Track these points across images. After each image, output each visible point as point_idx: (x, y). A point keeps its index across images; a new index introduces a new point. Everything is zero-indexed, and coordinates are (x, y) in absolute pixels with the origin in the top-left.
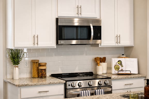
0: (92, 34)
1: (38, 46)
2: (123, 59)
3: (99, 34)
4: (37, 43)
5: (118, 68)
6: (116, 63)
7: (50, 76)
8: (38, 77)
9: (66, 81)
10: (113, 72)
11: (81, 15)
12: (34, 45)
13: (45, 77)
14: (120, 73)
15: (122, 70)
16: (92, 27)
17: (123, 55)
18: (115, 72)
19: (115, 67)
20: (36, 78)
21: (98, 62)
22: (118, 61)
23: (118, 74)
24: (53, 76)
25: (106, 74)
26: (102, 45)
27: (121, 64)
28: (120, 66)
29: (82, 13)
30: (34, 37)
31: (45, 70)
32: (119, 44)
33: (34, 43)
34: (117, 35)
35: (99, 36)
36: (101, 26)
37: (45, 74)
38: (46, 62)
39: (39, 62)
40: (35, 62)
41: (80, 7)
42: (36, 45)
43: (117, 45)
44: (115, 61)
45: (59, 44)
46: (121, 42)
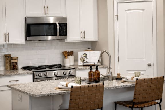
0: (58, 30)
1: (9, 42)
2: (88, 52)
3: (65, 31)
4: (8, 40)
5: (84, 60)
6: (82, 56)
7: (21, 69)
8: (11, 69)
9: (34, 72)
10: (79, 64)
11: (48, 14)
12: (5, 41)
13: (17, 69)
14: (85, 64)
15: (87, 62)
16: (58, 25)
17: (89, 48)
18: (80, 64)
19: (80, 59)
20: (8, 70)
21: (66, 55)
22: (84, 54)
23: (84, 66)
24: (24, 68)
25: (73, 65)
26: (68, 40)
27: (86, 56)
28: (85, 58)
29: (49, 13)
30: (5, 35)
31: (17, 63)
32: (84, 40)
33: (5, 40)
34: (82, 31)
35: (65, 32)
36: (66, 24)
37: (17, 66)
38: (17, 56)
39: (11, 57)
40: (7, 57)
41: (47, 8)
42: (7, 42)
43: (82, 40)
44: (80, 54)
45: (28, 40)
46: (85, 37)
